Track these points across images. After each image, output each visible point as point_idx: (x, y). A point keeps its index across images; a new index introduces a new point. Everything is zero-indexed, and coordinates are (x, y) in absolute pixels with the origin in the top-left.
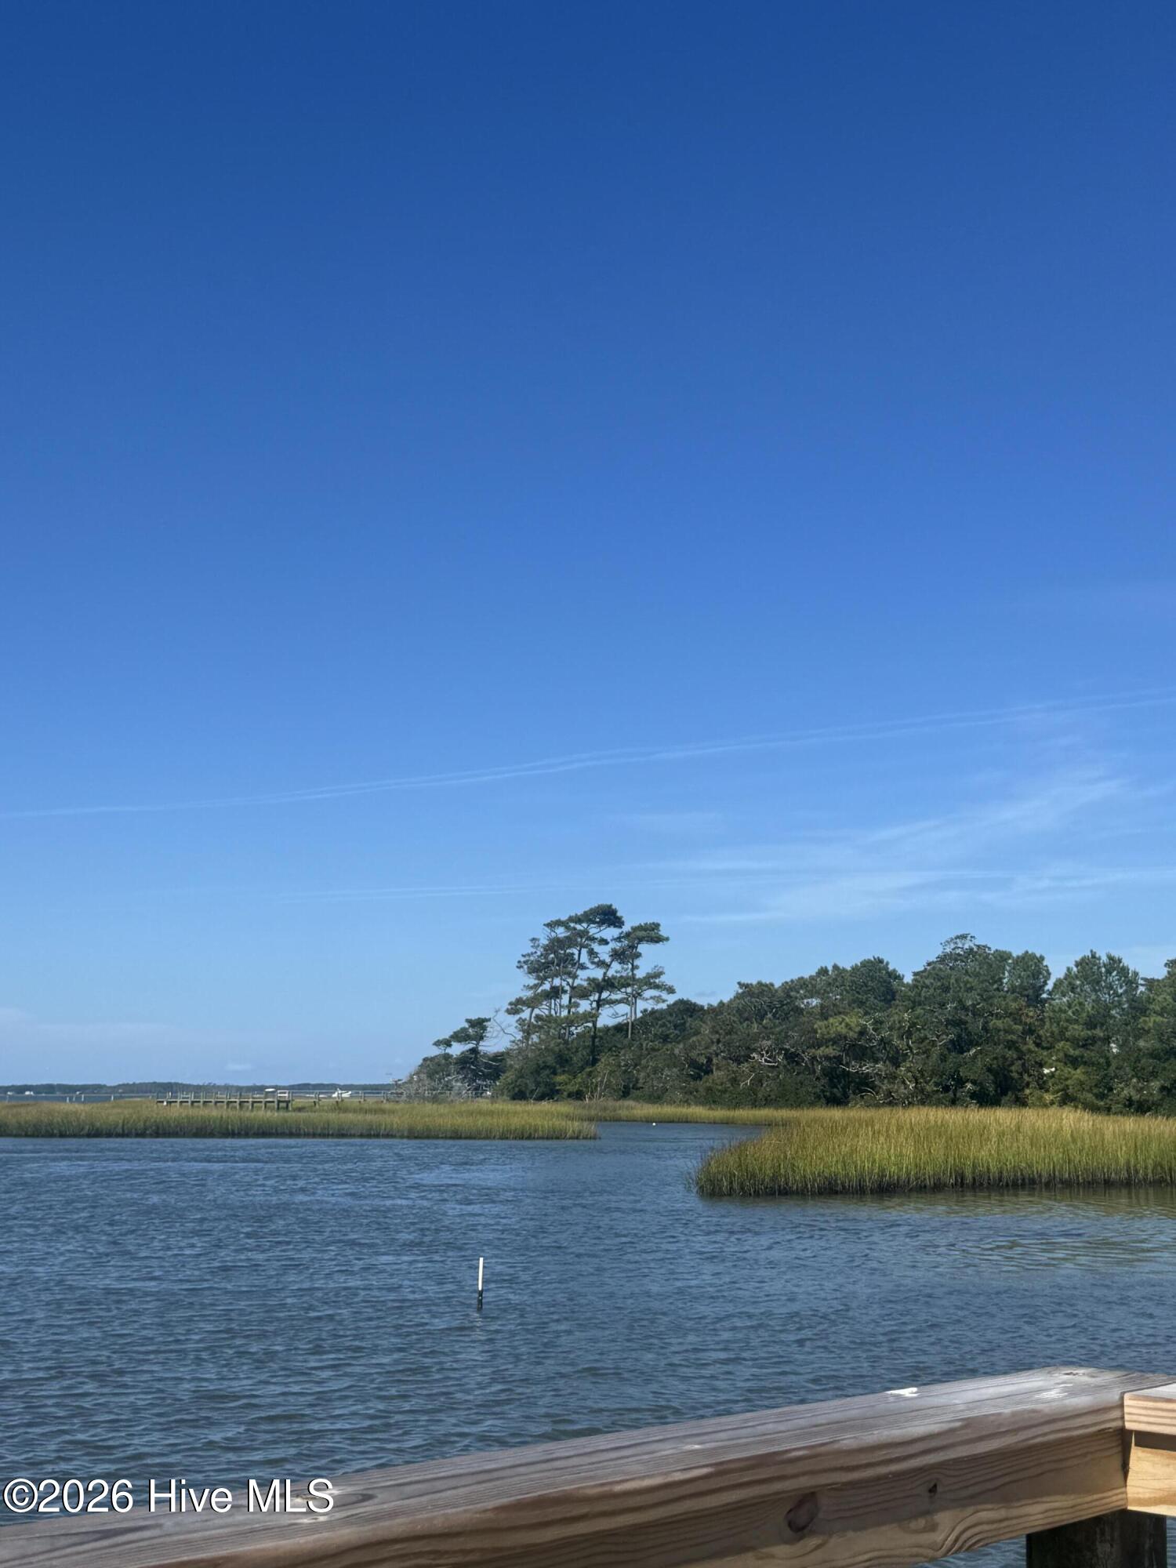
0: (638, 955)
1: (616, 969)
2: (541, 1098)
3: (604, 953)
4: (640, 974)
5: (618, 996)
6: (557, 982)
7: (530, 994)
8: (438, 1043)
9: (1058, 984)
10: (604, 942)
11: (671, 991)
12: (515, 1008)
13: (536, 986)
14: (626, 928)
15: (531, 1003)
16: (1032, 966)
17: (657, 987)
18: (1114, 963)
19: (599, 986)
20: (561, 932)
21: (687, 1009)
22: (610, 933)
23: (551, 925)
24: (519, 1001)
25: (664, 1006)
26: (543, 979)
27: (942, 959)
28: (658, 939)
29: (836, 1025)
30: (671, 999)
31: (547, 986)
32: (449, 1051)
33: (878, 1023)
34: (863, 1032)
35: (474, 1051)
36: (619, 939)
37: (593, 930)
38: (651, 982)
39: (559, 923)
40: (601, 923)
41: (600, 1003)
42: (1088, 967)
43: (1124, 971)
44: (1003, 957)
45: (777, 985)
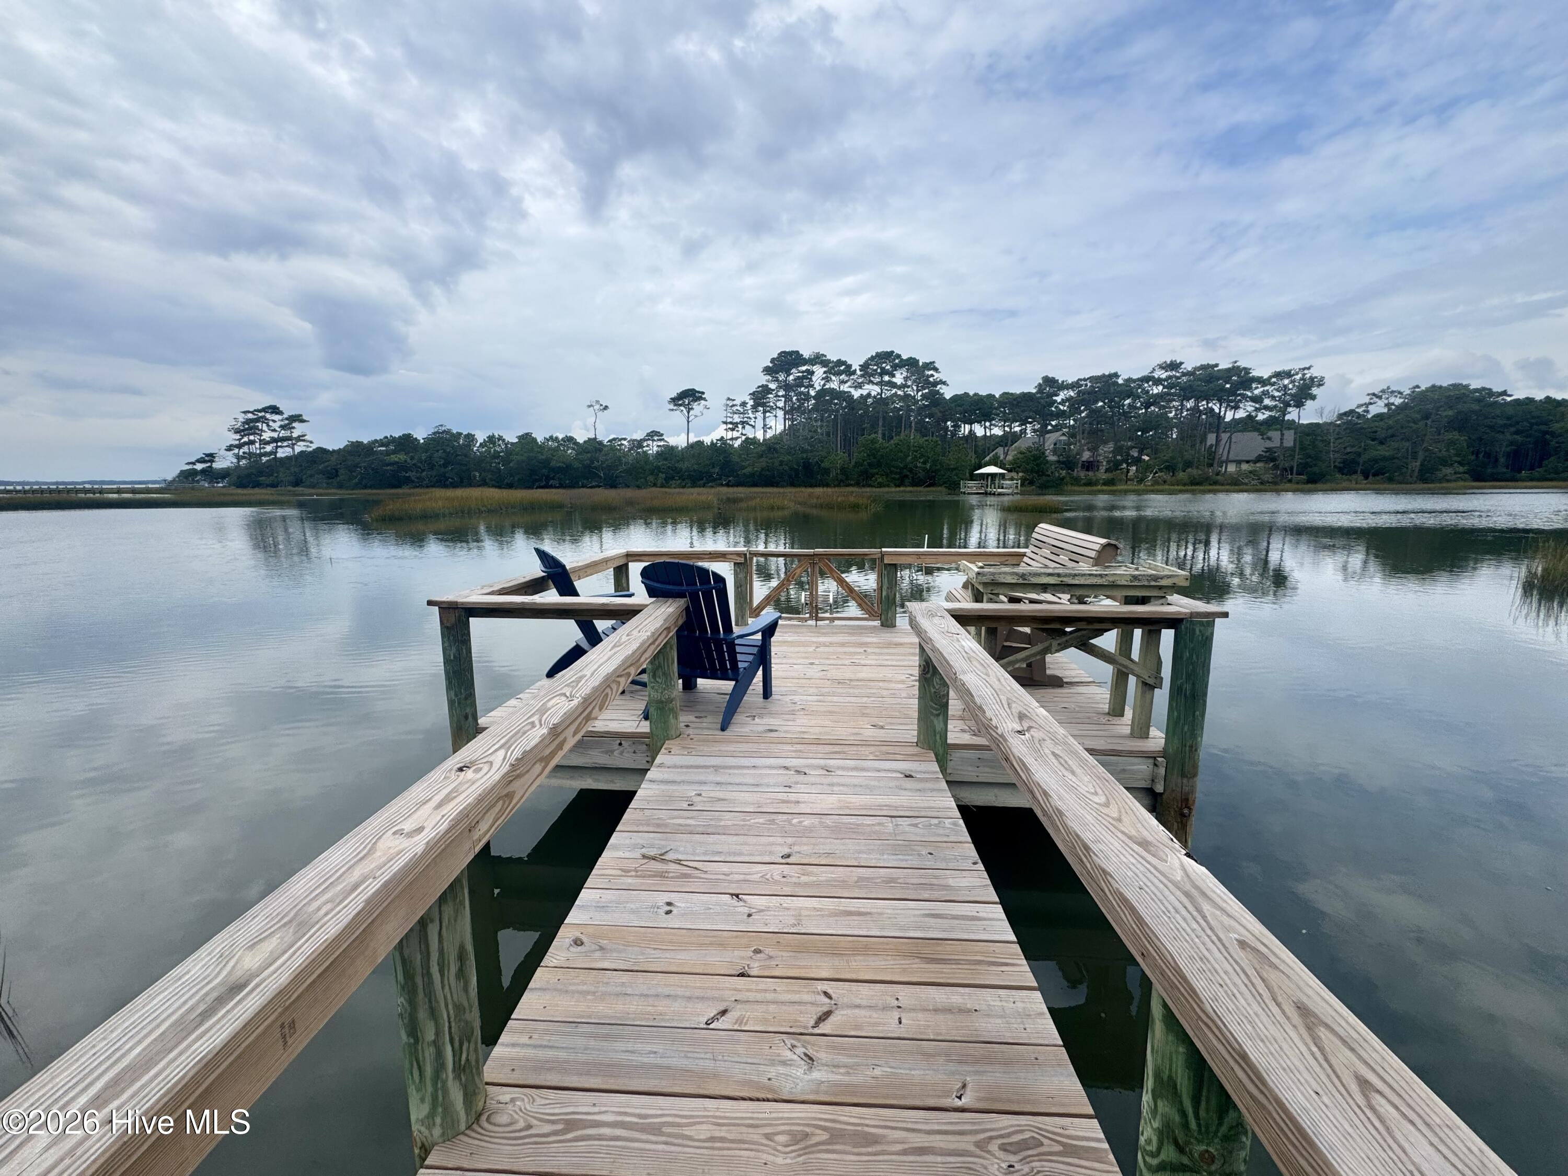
0: (294, 428)
1: (283, 433)
2: (253, 487)
3: (276, 426)
4: (295, 435)
5: (285, 444)
6: (252, 438)
7: (237, 442)
8: (188, 464)
9: (481, 444)
10: (274, 421)
11: (311, 442)
12: (229, 448)
13: (240, 440)
14: (285, 416)
15: (239, 446)
16: (470, 438)
17: (304, 440)
18: (500, 438)
19: (274, 440)
20: (250, 416)
21: (321, 451)
22: (276, 417)
23: (245, 412)
24: (231, 446)
25: (311, 449)
26: (243, 437)
27: (434, 433)
28: (303, 421)
29: (394, 458)
30: (314, 446)
31: (246, 439)
32: (195, 467)
33: (412, 458)
34: (406, 461)
35: (210, 467)
36: (282, 420)
37: (268, 416)
38: (299, 439)
39: (249, 412)
40: (272, 413)
41: (277, 447)
42: (491, 439)
43: (504, 440)
44: (460, 434)
45: (365, 442)
